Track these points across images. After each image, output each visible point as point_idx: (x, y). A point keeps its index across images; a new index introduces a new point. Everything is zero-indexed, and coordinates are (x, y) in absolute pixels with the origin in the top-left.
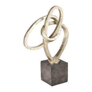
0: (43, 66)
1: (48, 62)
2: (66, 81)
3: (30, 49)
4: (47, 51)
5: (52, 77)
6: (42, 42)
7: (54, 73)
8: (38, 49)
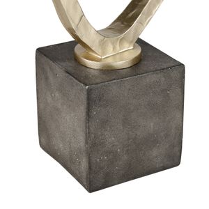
0: (47, 78)
1: (76, 59)
2: (173, 159)
5: (94, 145)
7: (104, 123)
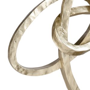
3: (23, 72)
4: (69, 81)
6: (57, 57)
8: (46, 73)
